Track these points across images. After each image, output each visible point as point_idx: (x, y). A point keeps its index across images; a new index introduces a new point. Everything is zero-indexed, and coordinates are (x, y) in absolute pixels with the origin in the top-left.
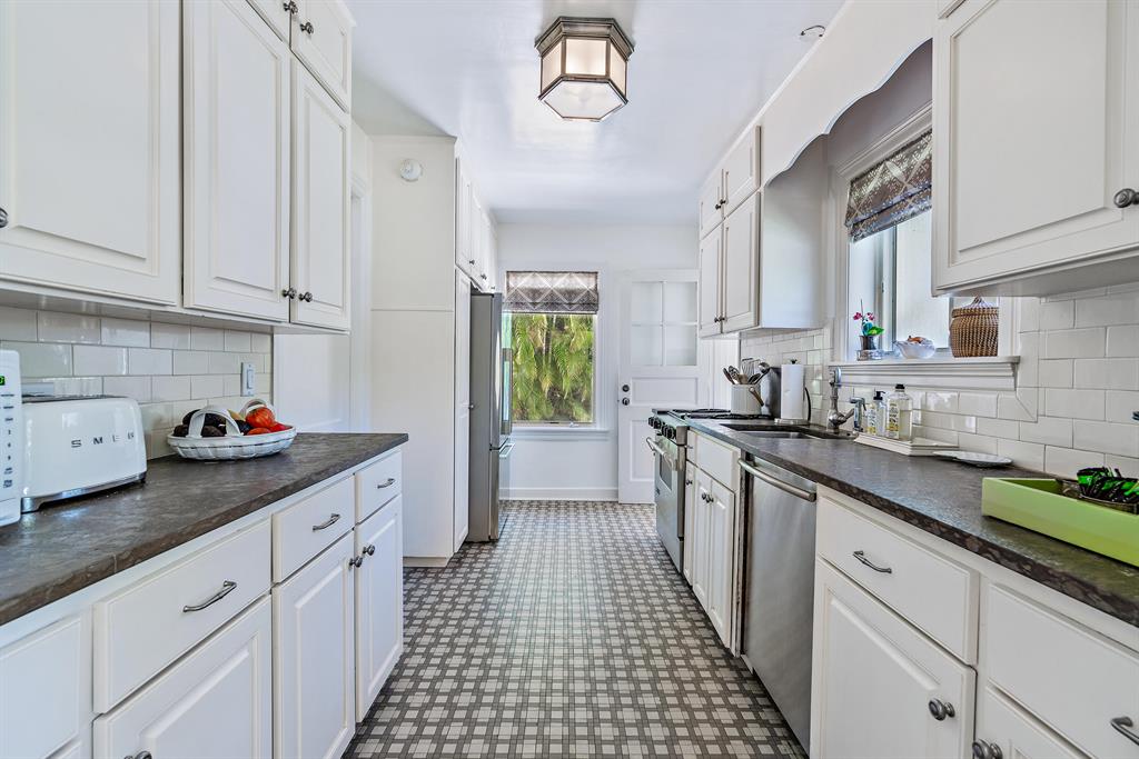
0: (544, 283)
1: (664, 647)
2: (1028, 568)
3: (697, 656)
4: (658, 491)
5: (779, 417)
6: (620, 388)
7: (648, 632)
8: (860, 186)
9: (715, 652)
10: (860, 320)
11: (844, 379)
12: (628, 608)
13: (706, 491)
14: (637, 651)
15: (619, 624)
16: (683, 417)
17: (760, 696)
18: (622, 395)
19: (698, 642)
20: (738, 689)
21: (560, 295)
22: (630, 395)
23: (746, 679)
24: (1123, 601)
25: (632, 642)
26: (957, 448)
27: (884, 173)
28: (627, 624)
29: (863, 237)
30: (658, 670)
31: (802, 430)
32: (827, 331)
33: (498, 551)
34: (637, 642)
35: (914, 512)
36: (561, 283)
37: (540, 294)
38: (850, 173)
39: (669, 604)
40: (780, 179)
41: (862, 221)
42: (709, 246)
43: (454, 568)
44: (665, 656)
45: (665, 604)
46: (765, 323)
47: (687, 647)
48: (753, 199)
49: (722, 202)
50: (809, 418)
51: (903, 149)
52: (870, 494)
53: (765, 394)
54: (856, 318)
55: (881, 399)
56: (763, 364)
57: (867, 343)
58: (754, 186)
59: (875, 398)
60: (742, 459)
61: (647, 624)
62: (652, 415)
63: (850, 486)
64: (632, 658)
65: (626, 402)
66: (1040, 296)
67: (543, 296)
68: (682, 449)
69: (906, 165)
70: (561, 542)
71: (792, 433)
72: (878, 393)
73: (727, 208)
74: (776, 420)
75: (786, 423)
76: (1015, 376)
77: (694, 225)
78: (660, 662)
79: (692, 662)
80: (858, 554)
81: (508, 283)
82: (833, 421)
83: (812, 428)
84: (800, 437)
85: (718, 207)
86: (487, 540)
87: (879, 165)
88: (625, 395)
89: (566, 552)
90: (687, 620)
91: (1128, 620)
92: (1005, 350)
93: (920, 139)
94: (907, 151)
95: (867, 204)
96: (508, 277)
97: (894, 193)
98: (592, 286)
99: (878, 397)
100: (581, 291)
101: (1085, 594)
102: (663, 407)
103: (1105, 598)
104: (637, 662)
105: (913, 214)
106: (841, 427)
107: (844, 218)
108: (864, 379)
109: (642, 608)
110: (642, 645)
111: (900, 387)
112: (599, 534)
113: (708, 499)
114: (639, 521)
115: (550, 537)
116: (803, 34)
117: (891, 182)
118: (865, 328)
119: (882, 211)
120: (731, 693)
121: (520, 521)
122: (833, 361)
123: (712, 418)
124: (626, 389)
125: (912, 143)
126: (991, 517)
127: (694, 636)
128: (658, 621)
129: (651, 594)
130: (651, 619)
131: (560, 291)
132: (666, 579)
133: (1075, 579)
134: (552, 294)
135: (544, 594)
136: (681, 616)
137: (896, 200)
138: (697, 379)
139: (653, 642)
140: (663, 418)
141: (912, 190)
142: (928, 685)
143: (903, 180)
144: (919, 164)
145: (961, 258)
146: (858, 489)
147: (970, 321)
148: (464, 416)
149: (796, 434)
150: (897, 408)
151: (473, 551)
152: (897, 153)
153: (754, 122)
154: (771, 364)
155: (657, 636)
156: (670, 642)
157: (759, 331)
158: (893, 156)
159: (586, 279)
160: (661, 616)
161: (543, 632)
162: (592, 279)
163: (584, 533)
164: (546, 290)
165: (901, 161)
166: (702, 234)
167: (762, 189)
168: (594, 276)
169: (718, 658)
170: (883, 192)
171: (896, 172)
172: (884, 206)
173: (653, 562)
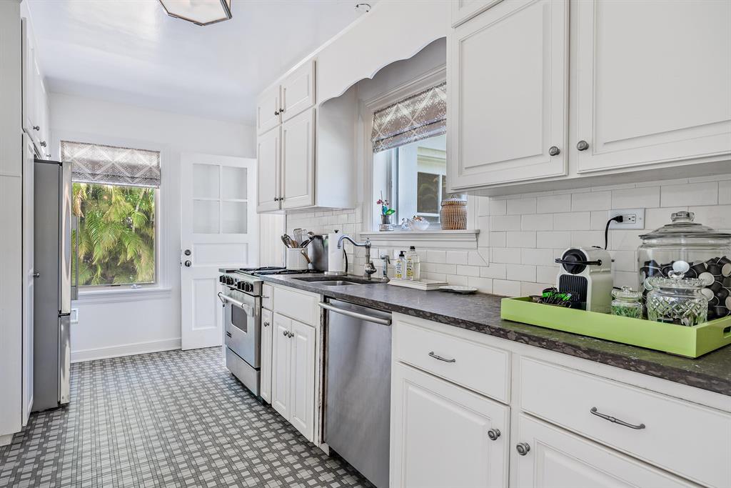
0: (104, 155)
1: (261, 456)
2: (545, 343)
3: (287, 455)
4: (229, 335)
5: (327, 271)
6: (183, 252)
7: (244, 448)
8: (380, 116)
9: (299, 448)
10: (381, 205)
11: (373, 243)
12: (221, 434)
13: (284, 329)
14: (240, 466)
15: (218, 449)
16: (253, 274)
17: (338, 469)
18: (184, 258)
19: (285, 444)
20: (322, 469)
21: (122, 170)
22: (191, 258)
23: (326, 461)
24: (593, 351)
25: (234, 459)
26: (447, 284)
27: (397, 110)
28: (225, 447)
29: (383, 150)
30: (262, 475)
31: (345, 279)
32: (358, 211)
33: (72, 414)
34: (238, 458)
35: (471, 322)
36: (122, 157)
37: (100, 166)
38: (374, 106)
39: (253, 423)
40: (331, 102)
41: (382, 140)
42: (266, 143)
43: (23, 443)
44: (263, 462)
45: (250, 423)
46: (320, 204)
47: (278, 451)
48: (311, 112)
49: (281, 111)
50: (346, 270)
51: (410, 98)
52: (440, 315)
53: (310, 254)
54: (379, 203)
55: (403, 256)
56: (310, 233)
57: (385, 220)
58: (311, 103)
59: (400, 256)
60: (321, 302)
61: (241, 442)
62: (222, 274)
63: (423, 312)
64: (238, 472)
65: (188, 264)
66: (490, 197)
67: (103, 169)
68: (258, 299)
69: (411, 109)
70: (139, 392)
71: (338, 282)
72: (402, 252)
73: (284, 116)
74: (326, 273)
75: (333, 274)
76: (477, 241)
77: (251, 125)
78: (261, 469)
79: (285, 461)
80: (432, 354)
81: (62, 153)
82: (367, 271)
83: (349, 277)
84: (343, 284)
85: (277, 114)
86: (56, 406)
87: (393, 105)
88: (187, 258)
89: (147, 401)
90: (271, 430)
91: (596, 360)
92: (471, 226)
93: (420, 94)
94: (412, 100)
95: (386, 130)
96: (63, 146)
97: (404, 125)
98: (155, 163)
99: (402, 255)
100: (143, 167)
101: (575, 351)
102: (230, 267)
103: (585, 352)
104: (244, 474)
105: (416, 140)
106: (372, 276)
107: (370, 137)
108: (385, 243)
109: (233, 431)
110: (242, 460)
111: (413, 248)
112: (174, 379)
113: (289, 335)
114: (194, 361)
115: (125, 390)
116: (357, 6)
117: (402, 118)
118: (383, 210)
119: (396, 135)
120: (319, 474)
121: (87, 381)
122: (362, 231)
123: (277, 274)
124: (188, 253)
125: (415, 96)
126: (505, 320)
127: (280, 441)
128: (249, 438)
129: (236, 418)
130: (243, 437)
131: (122, 165)
132: (244, 404)
133: (569, 345)
134: (113, 167)
135: (138, 442)
136: (265, 429)
137: (406, 129)
138: (247, 244)
139: (251, 454)
140: (231, 275)
141: (416, 125)
142: (482, 423)
143: (410, 118)
144: (420, 110)
145: (467, 172)
146: (431, 313)
147: (451, 209)
148: (29, 284)
149: (341, 282)
150: (412, 261)
151: (41, 420)
152: (406, 100)
153: (311, 56)
154: (316, 233)
155: (253, 449)
156: (264, 450)
157: (314, 209)
158: (403, 102)
159: (148, 157)
160: (250, 433)
161: (150, 475)
162: (154, 157)
163: (159, 381)
164: (107, 162)
165: (408, 105)
166: (259, 131)
167: (317, 106)
168: (156, 154)
169: (303, 452)
170: (397, 123)
171: (405, 112)
172: (398, 132)
173: (229, 393)
